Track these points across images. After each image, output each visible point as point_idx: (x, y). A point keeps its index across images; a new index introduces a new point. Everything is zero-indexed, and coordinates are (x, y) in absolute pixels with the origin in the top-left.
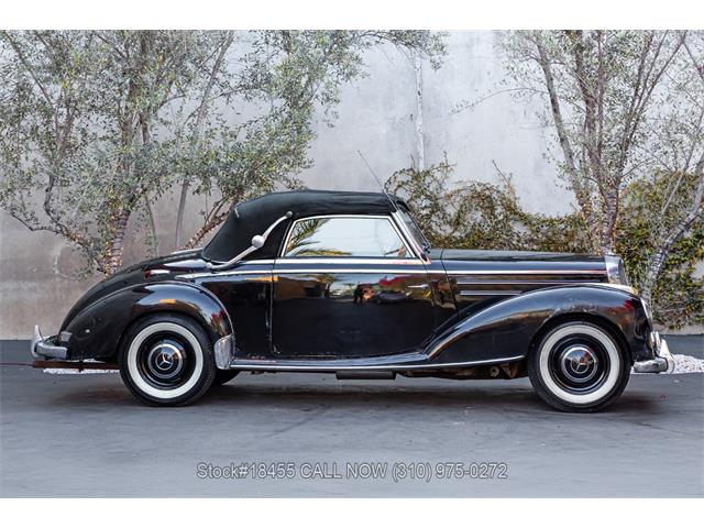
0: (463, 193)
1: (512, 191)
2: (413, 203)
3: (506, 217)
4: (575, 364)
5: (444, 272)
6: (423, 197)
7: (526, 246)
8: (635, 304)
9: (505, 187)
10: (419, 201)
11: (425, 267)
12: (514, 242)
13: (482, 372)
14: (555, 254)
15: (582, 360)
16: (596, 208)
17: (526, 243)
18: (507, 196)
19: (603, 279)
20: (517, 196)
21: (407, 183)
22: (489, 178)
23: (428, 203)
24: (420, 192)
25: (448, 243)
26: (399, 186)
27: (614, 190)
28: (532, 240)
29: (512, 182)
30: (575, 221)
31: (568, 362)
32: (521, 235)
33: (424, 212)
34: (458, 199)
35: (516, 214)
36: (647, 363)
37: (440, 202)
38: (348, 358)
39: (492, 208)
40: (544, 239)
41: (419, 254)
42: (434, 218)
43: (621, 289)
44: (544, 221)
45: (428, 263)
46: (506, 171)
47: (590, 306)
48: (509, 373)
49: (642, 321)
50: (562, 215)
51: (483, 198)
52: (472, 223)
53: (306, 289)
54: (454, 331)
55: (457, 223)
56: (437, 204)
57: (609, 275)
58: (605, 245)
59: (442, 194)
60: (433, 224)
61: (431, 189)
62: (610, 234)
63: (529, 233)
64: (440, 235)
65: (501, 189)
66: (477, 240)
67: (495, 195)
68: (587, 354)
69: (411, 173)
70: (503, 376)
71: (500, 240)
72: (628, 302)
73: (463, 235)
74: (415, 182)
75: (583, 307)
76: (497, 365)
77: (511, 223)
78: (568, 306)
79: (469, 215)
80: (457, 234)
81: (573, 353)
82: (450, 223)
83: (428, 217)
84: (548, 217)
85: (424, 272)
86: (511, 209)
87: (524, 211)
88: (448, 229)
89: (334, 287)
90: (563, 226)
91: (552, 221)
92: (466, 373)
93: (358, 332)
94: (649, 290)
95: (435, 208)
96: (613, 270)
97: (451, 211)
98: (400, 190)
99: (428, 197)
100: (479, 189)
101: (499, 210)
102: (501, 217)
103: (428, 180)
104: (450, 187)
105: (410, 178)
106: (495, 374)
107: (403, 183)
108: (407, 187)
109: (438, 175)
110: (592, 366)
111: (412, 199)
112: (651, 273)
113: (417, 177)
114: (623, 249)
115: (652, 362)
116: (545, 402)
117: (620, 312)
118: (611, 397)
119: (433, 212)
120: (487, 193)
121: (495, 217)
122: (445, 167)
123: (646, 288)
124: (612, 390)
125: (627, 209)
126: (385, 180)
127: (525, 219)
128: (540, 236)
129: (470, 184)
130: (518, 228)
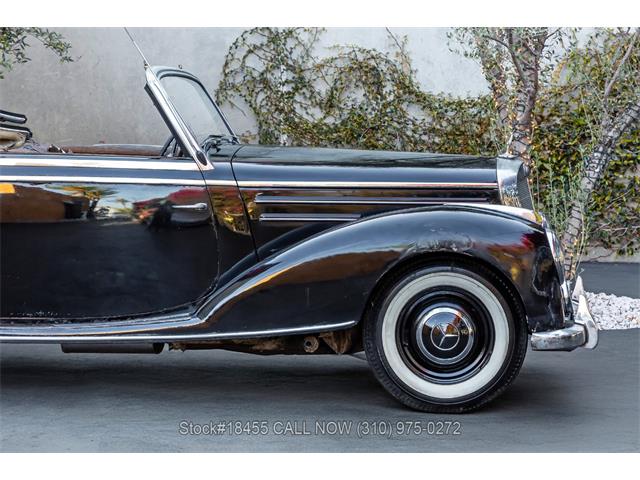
0: (340, 63)
1: (407, 61)
2: (269, 76)
3: (398, 97)
6: (283, 67)
7: (425, 138)
8: (537, 239)
9: (397, 54)
10: (277, 73)
11: (203, 175)
12: (409, 133)
13: (293, 344)
15: (450, 329)
17: (425, 134)
18: (399, 68)
19: (493, 196)
20: (414, 68)
21: (260, 48)
22: (375, 42)
24: (278, 61)
26: (250, 52)
28: (433, 130)
29: (407, 49)
30: (486, 104)
31: (426, 329)
32: (418, 123)
33: (285, 89)
34: (331, 71)
35: (411, 93)
36: (552, 334)
37: (307, 75)
39: (379, 85)
40: (449, 128)
41: (193, 153)
42: (298, 97)
44: (449, 104)
45: (209, 167)
46: (400, 33)
47: (462, 242)
48: (335, 347)
50: (474, 96)
51: (366, 71)
52: (350, 104)
55: (330, 104)
56: (302, 78)
57: (502, 190)
59: (310, 64)
60: (297, 106)
61: (294, 56)
62: (527, 124)
63: (429, 120)
64: (307, 123)
65: (392, 58)
66: (357, 131)
67: (383, 67)
68: (458, 319)
69: (267, 33)
70: (324, 349)
71: (390, 130)
73: (338, 122)
74: (272, 46)
75: (450, 243)
76: (315, 334)
77: (404, 106)
78: (425, 243)
79: (347, 94)
80: (330, 120)
81: (437, 317)
82: (320, 105)
83: (291, 95)
84: (455, 98)
85: (202, 182)
86: (406, 87)
87: (424, 89)
88: (318, 114)
90: (474, 111)
91: (460, 103)
92: (268, 346)
93: (120, 274)
94: (581, 206)
95: (300, 83)
96: (507, 183)
97: (322, 88)
98: (251, 57)
99: (290, 68)
100: (361, 57)
101: (388, 87)
102: (391, 98)
103: (291, 43)
104: (320, 54)
105: (265, 40)
106: (308, 349)
107: (255, 47)
108: (261, 53)
110: (464, 338)
111: (267, 70)
112: (586, 180)
113: (274, 39)
115: (561, 333)
116: (388, 395)
117: (516, 254)
118: (490, 393)
119: (296, 89)
120: (372, 63)
121: (383, 98)
123: (578, 203)
124: (502, 368)
125: (564, 88)
126: (230, 42)
127: (423, 100)
128: (444, 124)
129: (347, 51)
130: (415, 113)
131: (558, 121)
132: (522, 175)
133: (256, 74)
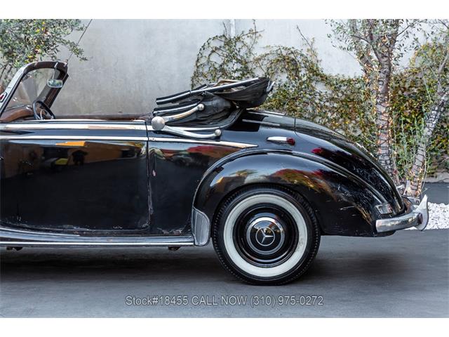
0: (271, 57)
1: (315, 54)
2: (225, 67)
3: (309, 78)
6: (234, 61)
7: (327, 104)
9: (308, 50)
10: (230, 65)
12: (317, 101)
17: (327, 101)
18: (309, 59)
20: (319, 59)
21: (219, 49)
22: (294, 42)
23: (238, 66)
24: (231, 57)
26: (213, 51)
28: (333, 99)
29: (315, 46)
32: (322, 94)
33: (236, 75)
34: (265, 62)
35: (317, 75)
37: (250, 66)
39: (297, 70)
40: (343, 97)
44: (343, 81)
46: (310, 36)
51: (289, 62)
52: (277, 83)
56: (246, 68)
59: (251, 59)
61: (241, 54)
62: (386, 93)
63: (330, 92)
65: (305, 53)
67: (299, 59)
69: (223, 39)
71: (304, 99)
74: (227, 48)
77: (313, 84)
79: (275, 77)
84: (347, 78)
86: (315, 72)
87: (326, 73)
90: (358, 85)
91: (349, 81)
94: (424, 147)
95: (246, 71)
97: (259, 73)
98: (214, 54)
99: (239, 61)
100: (284, 53)
101: (303, 72)
102: (304, 79)
103: (239, 45)
104: (258, 52)
105: (222, 44)
107: (216, 48)
108: (220, 52)
109: (248, 41)
111: (224, 63)
112: (427, 129)
113: (228, 43)
114: (415, 105)
119: (243, 75)
120: (292, 56)
121: (300, 79)
122: (253, 33)
123: (422, 145)
125: (419, 69)
126: (200, 45)
127: (325, 79)
128: (340, 94)
129: (275, 49)
130: (320, 88)
131: (415, 91)
133: (217, 66)
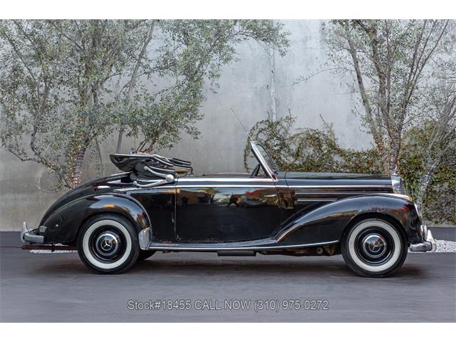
0: (302, 136)
1: (333, 134)
2: (269, 142)
3: (329, 151)
4: (372, 246)
5: (286, 186)
6: (275, 138)
7: (342, 170)
8: (410, 207)
9: (328, 132)
10: (273, 141)
11: (275, 184)
12: (335, 168)
13: (312, 251)
14: (361, 175)
15: (377, 243)
16: (386, 145)
17: (342, 168)
18: (329, 137)
19: (390, 190)
20: (336, 137)
21: (265, 130)
22: (318, 126)
23: (278, 142)
24: (273, 135)
25: (292, 168)
26: (260, 131)
27: (397, 134)
28: (346, 166)
29: (333, 129)
30: (373, 154)
31: (367, 244)
32: (339, 163)
33: (276, 148)
34: (298, 139)
35: (335, 149)
36: (418, 245)
37: (286, 142)
38: (225, 242)
39: (320, 146)
40: (354, 165)
41: (270, 175)
42: (282, 152)
43: (401, 197)
44: (353, 154)
45: (277, 180)
46: (329, 121)
47: (381, 208)
48: (329, 252)
49: (415, 218)
50: (365, 150)
51: (314, 139)
52: (307, 155)
53: (199, 198)
54: (293, 224)
55: (297, 155)
56: (284, 143)
57: (394, 188)
58: (392, 169)
59: (288, 137)
60: (282, 156)
61: (280, 133)
63: (344, 161)
64: (286, 163)
65: (325, 133)
66: (310, 166)
67: (321, 137)
68: (380, 239)
69: (268, 123)
70: (325, 253)
71: (325, 166)
72: (406, 205)
73: (301, 163)
74: (270, 129)
75: (376, 209)
76: (321, 246)
77: (332, 156)
78: (367, 209)
79: (305, 150)
80: (297, 162)
81: (370, 239)
82: (292, 155)
83: (279, 151)
84: (356, 151)
85: (274, 186)
86: (332, 146)
87: (341, 147)
88: (292, 159)
89: (216, 196)
90: (366, 157)
91: (358, 154)
92: (302, 252)
93: (231, 226)
94: (420, 198)
95: (283, 145)
96: (396, 185)
97: (294, 147)
98: (261, 134)
99: (278, 138)
100: (311, 133)
101: (324, 147)
102: (325, 152)
103: (278, 127)
104: (292, 132)
105: (267, 126)
106: (319, 253)
107: (262, 129)
108: (265, 132)
109: (285, 124)
110: (383, 247)
111: (268, 140)
112: (422, 187)
113: (271, 125)
114: (405, 171)
115: (421, 244)
116: (352, 271)
117: (401, 212)
118: (393, 269)
119: (281, 148)
120: (317, 135)
121: (322, 151)
122: (289, 119)
123: (419, 197)
124: (398, 259)
125: (407, 146)
126: (251, 127)
127: (341, 153)
128: (351, 163)
129: (305, 130)
130: (337, 158)
132: (402, 183)
133: (263, 142)
